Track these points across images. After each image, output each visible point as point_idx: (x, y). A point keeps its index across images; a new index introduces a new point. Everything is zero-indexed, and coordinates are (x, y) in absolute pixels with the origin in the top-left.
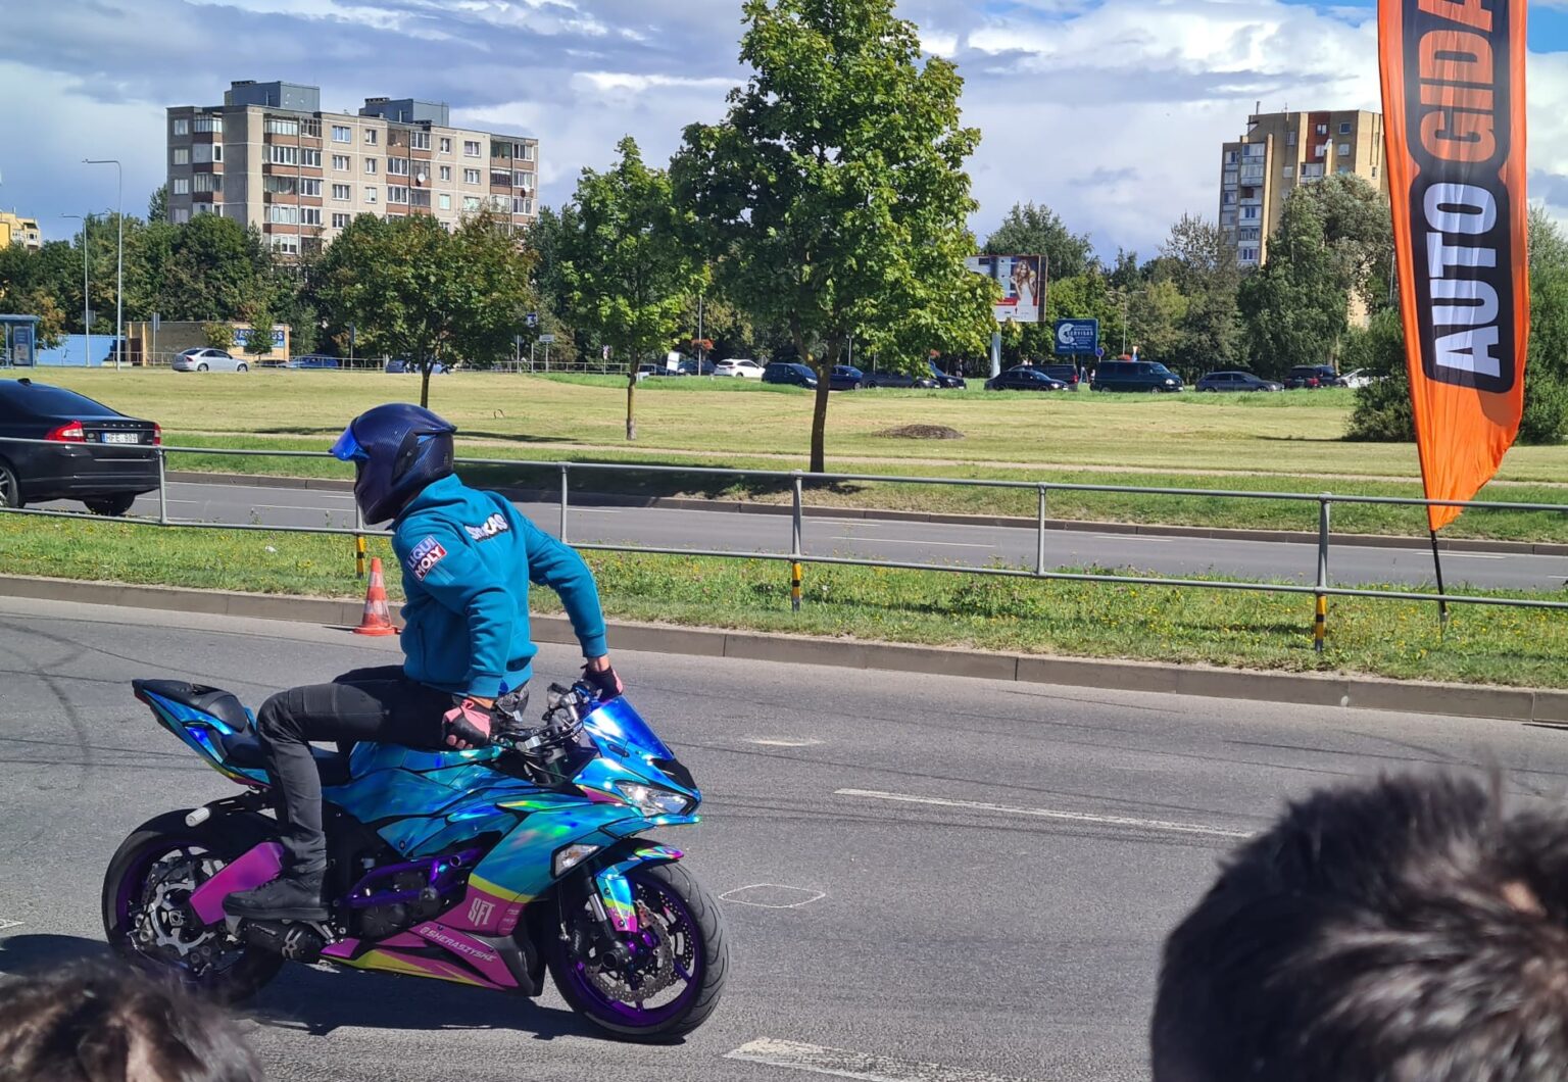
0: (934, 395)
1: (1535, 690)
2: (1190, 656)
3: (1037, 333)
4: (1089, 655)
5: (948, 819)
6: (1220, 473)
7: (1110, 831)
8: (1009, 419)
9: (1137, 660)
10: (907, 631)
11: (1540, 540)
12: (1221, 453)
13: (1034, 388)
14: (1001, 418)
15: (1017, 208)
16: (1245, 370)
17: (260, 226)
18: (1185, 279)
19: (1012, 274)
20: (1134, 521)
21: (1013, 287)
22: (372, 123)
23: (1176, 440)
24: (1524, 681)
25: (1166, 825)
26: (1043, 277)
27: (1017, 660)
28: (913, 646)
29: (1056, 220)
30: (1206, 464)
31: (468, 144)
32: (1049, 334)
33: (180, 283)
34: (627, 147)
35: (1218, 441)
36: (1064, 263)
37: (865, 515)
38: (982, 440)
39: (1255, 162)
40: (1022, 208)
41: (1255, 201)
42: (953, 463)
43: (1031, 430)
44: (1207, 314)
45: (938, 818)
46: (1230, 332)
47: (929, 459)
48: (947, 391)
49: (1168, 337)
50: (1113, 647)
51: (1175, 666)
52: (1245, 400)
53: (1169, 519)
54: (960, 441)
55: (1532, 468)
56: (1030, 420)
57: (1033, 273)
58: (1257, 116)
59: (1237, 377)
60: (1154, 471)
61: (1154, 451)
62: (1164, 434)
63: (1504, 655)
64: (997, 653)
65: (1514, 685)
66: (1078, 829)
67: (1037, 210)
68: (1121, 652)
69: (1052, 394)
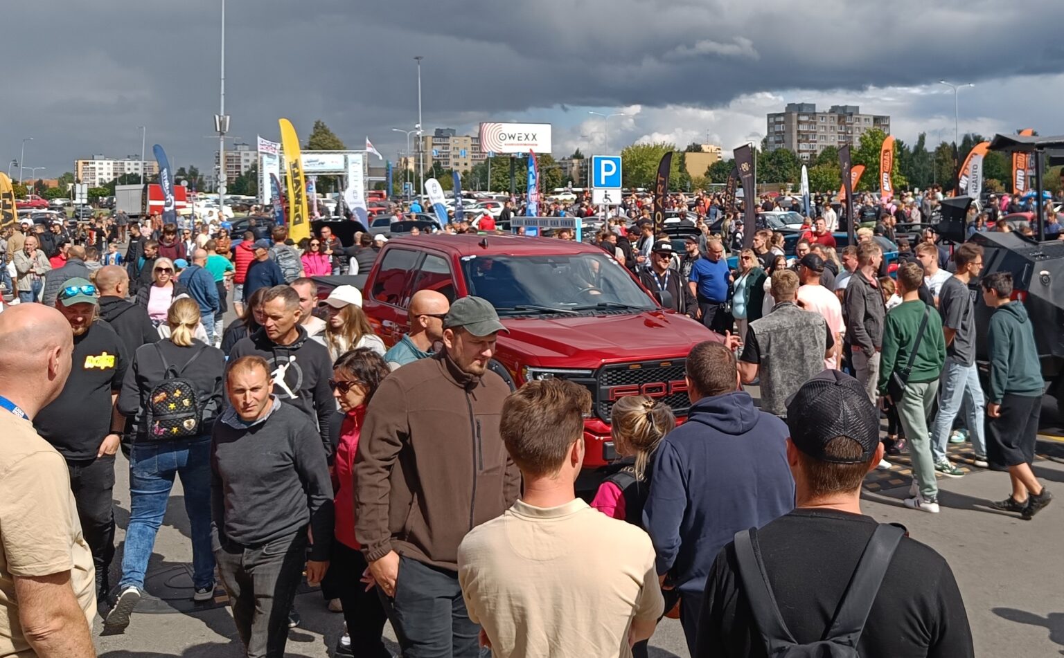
17: (796, 151)
22: (833, 115)
31: (866, 119)
33: (771, 171)
34: (922, 139)
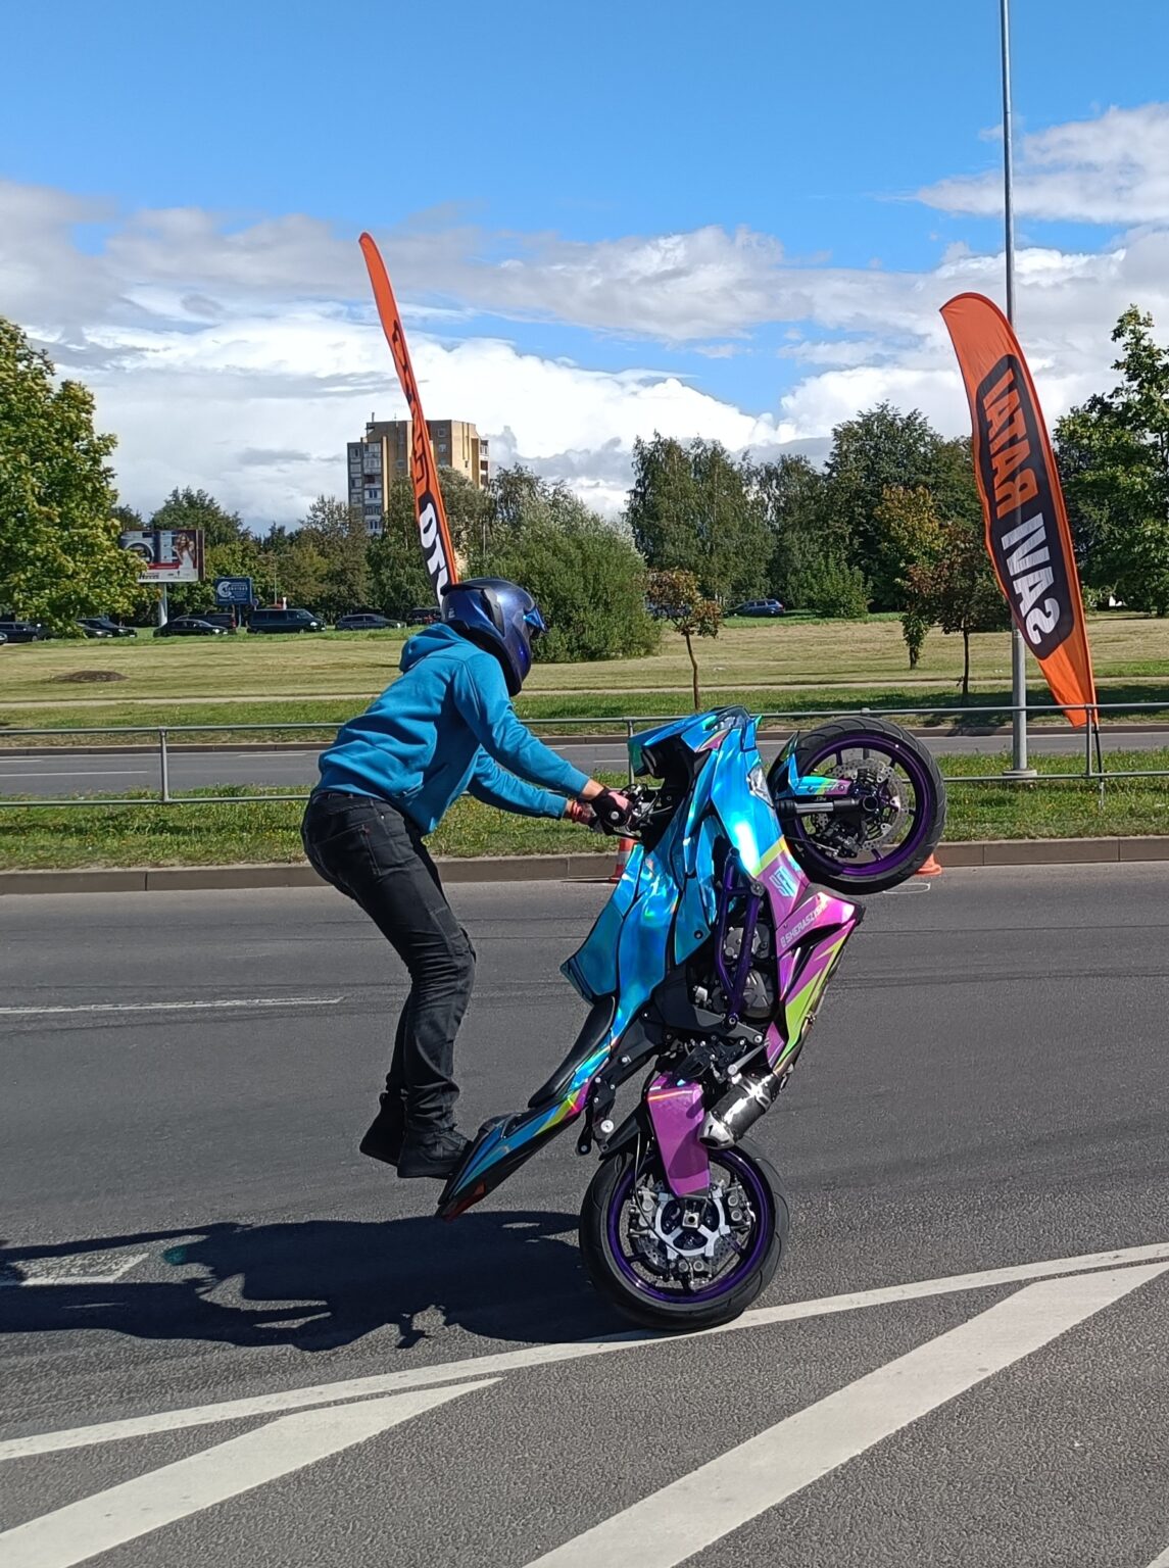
0: (106, 644)
1: (570, 855)
2: (299, 855)
3: (200, 590)
4: (211, 864)
5: (67, 1025)
6: (346, 697)
7: (217, 1015)
8: (171, 661)
9: (253, 863)
10: (41, 859)
11: (590, 734)
12: (351, 680)
13: (198, 634)
14: (164, 660)
15: (176, 492)
16: (377, 612)
18: (323, 544)
19: (173, 544)
20: (273, 740)
21: (174, 554)
23: (315, 671)
24: (561, 849)
25: (269, 1002)
26: (201, 545)
27: (147, 874)
28: (48, 871)
29: (211, 501)
30: (335, 690)
32: (210, 589)
35: (350, 670)
36: (220, 534)
37: (27, 753)
38: (145, 681)
39: (374, 456)
40: (180, 492)
41: (378, 486)
42: (113, 703)
43: (189, 669)
44: (344, 571)
45: (56, 1025)
46: (363, 583)
47: (92, 701)
48: (115, 640)
49: (313, 590)
50: (232, 854)
51: (287, 865)
52: (373, 636)
53: (302, 737)
54: (125, 682)
55: (586, 680)
56: (189, 661)
57: (191, 543)
58: (373, 423)
59: (368, 618)
60: (291, 699)
61: (295, 682)
62: (305, 667)
63: (546, 831)
64: (128, 870)
65: (553, 853)
66: (188, 1017)
67: (194, 493)
68: (240, 859)
69: (214, 638)
